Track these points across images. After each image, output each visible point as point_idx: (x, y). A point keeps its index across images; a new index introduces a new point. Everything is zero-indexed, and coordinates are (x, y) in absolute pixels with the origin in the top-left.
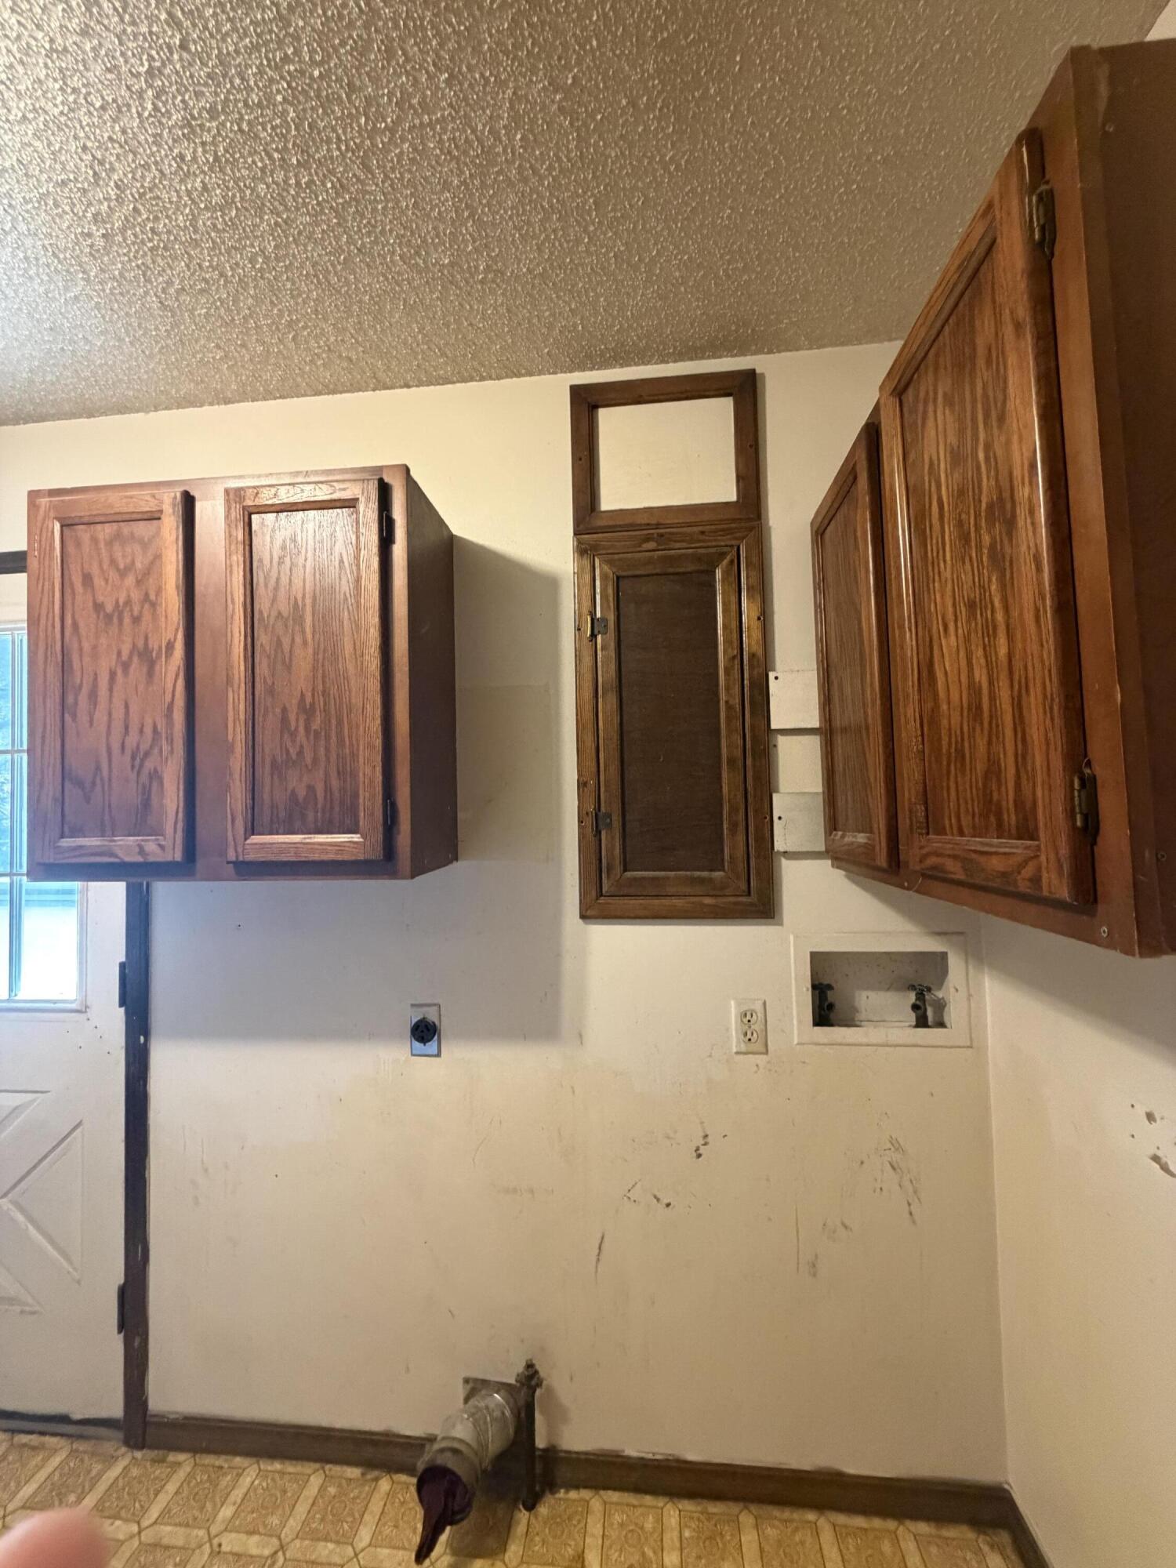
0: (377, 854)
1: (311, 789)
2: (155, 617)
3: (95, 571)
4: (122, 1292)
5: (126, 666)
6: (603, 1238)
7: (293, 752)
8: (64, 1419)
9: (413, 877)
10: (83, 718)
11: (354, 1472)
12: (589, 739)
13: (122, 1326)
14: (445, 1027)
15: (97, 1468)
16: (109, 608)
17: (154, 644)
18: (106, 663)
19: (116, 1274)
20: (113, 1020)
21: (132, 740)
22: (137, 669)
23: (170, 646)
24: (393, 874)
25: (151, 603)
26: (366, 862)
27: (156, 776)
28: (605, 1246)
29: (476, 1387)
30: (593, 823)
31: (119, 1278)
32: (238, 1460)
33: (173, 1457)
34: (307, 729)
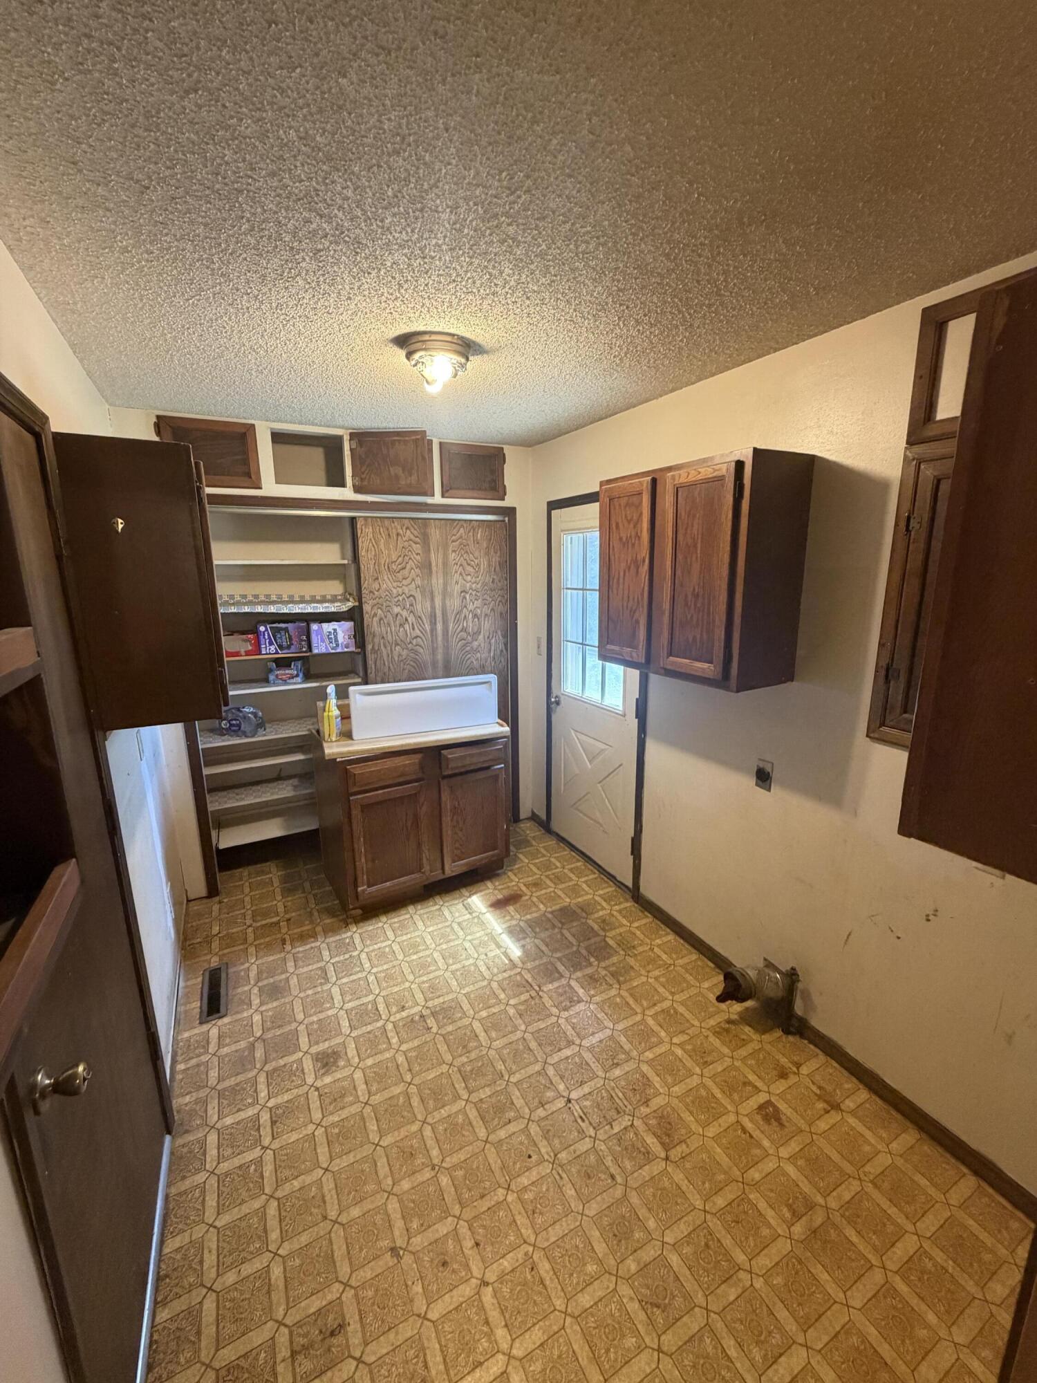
0: (719, 677)
1: (694, 638)
2: (639, 544)
3: (620, 521)
4: (633, 839)
5: (629, 568)
6: (849, 935)
7: (689, 617)
8: (614, 877)
9: (738, 691)
10: (615, 591)
11: (712, 965)
12: (893, 614)
13: (632, 853)
14: (775, 776)
15: (622, 900)
16: (624, 539)
17: (639, 558)
18: (623, 565)
19: (632, 833)
20: (634, 723)
21: (630, 604)
22: (633, 567)
23: (644, 561)
24: (727, 688)
25: (638, 537)
26: (714, 680)
27: (637, 622)
28: (851, 937)
29: (769, 965)
30: (886, 673)
31: (632, 834)
32: (668, 930)
33: (646, 913)
34: (695, 605)
